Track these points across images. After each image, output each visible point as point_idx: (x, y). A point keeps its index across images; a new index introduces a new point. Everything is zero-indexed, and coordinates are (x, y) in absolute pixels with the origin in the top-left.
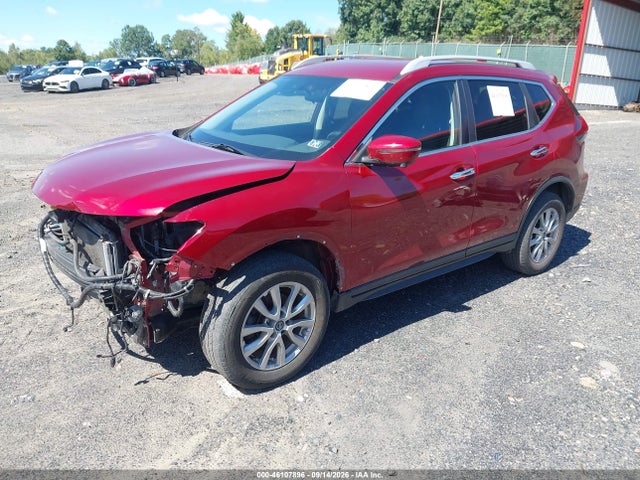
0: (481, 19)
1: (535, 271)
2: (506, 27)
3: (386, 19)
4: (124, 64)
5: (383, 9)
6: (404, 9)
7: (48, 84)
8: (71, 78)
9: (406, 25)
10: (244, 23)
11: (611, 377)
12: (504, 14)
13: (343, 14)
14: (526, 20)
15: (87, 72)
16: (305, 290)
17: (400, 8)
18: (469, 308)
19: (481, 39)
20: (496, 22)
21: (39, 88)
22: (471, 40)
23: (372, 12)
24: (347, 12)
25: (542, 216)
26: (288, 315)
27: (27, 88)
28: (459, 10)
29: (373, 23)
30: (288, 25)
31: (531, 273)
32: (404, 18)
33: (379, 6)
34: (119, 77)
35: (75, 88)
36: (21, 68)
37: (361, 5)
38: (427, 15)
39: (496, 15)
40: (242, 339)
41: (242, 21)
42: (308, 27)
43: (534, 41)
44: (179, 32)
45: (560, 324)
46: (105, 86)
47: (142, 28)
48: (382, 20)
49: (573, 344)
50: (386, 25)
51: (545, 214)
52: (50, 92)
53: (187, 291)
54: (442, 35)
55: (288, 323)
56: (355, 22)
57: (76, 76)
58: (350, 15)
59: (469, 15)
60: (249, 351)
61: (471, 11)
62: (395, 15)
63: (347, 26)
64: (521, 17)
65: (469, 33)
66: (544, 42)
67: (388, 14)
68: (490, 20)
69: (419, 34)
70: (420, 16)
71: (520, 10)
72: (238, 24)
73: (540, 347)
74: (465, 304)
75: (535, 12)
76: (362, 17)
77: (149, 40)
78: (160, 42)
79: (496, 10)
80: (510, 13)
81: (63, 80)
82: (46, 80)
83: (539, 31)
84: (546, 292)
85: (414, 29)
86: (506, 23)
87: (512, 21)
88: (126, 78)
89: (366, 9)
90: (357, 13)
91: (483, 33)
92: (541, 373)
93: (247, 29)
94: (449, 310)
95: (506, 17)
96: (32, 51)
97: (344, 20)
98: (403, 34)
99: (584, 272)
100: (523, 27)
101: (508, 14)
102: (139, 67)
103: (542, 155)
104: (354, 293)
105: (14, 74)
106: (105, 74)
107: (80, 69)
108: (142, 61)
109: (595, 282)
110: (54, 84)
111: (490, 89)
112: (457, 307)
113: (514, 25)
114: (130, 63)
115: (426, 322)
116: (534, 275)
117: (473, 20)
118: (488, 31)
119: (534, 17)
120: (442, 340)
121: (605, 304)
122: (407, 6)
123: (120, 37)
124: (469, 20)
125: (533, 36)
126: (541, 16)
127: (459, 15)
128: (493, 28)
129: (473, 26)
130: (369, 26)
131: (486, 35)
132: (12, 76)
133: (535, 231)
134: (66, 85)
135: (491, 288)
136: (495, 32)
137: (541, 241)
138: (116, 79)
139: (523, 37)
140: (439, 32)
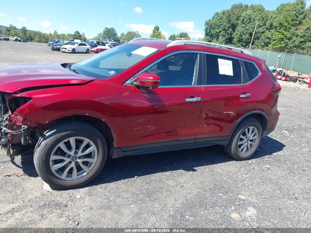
0: (274, 40)
1: (241, 158)
2: (287, 45)
3: (227, 36)
4: (98, 43)
5: (226, 31)
6: (236, 32)
7: (62, 48)
8: (73, 47)
9: (236, 40)
10: (159, 31)
11: (250, 216)
12: (286, 39)
13: (206, 31)
14: (297, 43)
15: (81, 45)
16: (92, 143)
17: (234, 31)
18: (196, 171)
19: (273, 49)
20: (282, 43)
21: (58, 50)
22: (268, 49)
23: (220, 32)
24: (208, 31)
25: (247, 130)
26: (80, 154)
27: (54, 49)
28: (263, 35)
29: (220, 37)
30: (180, 34)
31: (239, 159)
32: (236, 36)
33: (224, 29)
34: (95, 49)
35: (74, 51)
36: (55, 41)
37: (215, 28)
38: (247, 36)
39: (282, 39)
40: (50, 161)
41: (158, 30)
42: (189, 36)
43: (300, 53)
44: (129, 32)
45: (239, 186)
46: (87, 52)
47: (113, 29)
48: (225, 36)
49: (240, 196)
50: (226, 39)
51: (249, 130)
52: (63, 52)
53: (23, 132)
54: (253, 46)
55: (80, 158)
56: (212, 36)
57: (75, 46)
58: (210, 32)
59: (268, 38)
60: (55, 168)
61: (270, 36)
62: (231, 34)
63: (208, 37)
64: (294, 41)
65: (268, 46)
66: (305, 54)
67: (228, 34)
68: (278, 41)
69: (242, 44)
70: (244, 36)
71: (294, 38)
72: (156, 31)
73: (221, 194)
74: (195, 168)
75: (302, 40)
76: (215, 34)
77: (115, 35)
78: (120, 36)
79: (282, 37)
80: (289, 39)
81: (70, 47)
82: (62, 47)
83: (303, 49)
84: (242, 169)
85: (240, 42)
86: (287, 43)
87: (290, 42)
88: (97, 50)
89: (218, 31)
90: (213, 32)
91: (275, 47)
92: (212, 207)
93: (160, 34)
94: (184, 169)
95: (287, 40)
96: (63, 34)
97: (207, 34)
98: (234, 44)
99: (269, 163)
100: (295, 46)
101: (288, 39)
102: (105, 45)
103: (247, 98)
104: (124, 149)
105: (51, 43)
106: (88, 46)
107: (77, 43)
108: (107, 43)
109: (272, 169)
110: (65, 49)
111: (220, 61)
112: (190, 168)
113: (291, 45)
114: (101, 43)
115: (168, 173)
116: (241, 160)
117: (270, 40)
118: (277, 46)
119: (302, 42)
120: (171, 183)
121: (270, 180)
122: (238, 31)
123: (103, 32)
124: (268, 40)
125: (300, 51)
126: (305, 42)
127: (263, 37)
128: (280, 45)
129: (269, 43)
130: (218, 38)
131: (276, 48)
132: (50, 44)
133: (242, 137)
134: (70, 49)
135: (213, 163)
136: (281, 47)
137: (245, 143)
138: (93, 49)
139: (295, 51)
140: (253, 44)
